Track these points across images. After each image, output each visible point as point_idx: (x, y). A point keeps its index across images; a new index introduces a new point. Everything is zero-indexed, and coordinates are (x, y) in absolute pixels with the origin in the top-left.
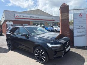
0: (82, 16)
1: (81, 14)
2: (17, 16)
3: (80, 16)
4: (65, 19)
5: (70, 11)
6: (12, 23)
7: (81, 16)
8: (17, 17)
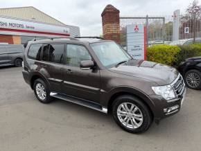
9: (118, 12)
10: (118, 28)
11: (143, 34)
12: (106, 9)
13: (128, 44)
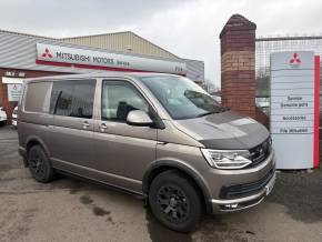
0: (298, 61)
1: (295, 56)
2: (44, 55)
3: (292, 61)
4: (242, 72)
5: (257, 43)
7: (295, 63)
8: (47, 59)
9: (253, 26)
10: (252, 59)
11: (313, 72)
13: (273, 93)
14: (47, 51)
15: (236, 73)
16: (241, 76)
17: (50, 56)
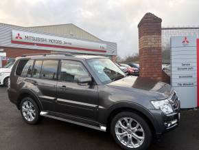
0: (187, 42)
1: (186, 38)
2: (17, 38)
3: (184, 42)
4: (154, 48)
5: (162, 30)
6: (4, 54)
7: (186, 43)
8: (19, 40)
10: (159, 40)
11: (196, 48)
12: (144, 18)
14: (19, 35)
15: (150, 49)
16: (153, 51)
17: (21, 38)
